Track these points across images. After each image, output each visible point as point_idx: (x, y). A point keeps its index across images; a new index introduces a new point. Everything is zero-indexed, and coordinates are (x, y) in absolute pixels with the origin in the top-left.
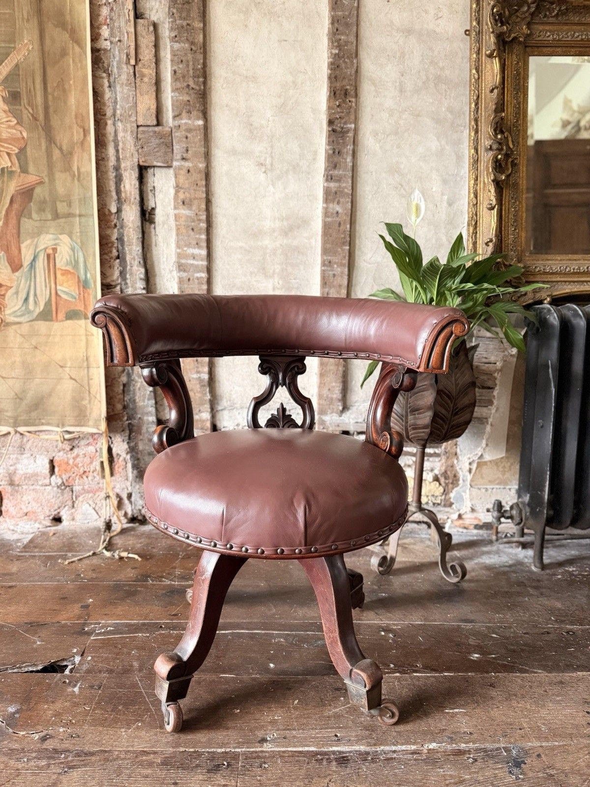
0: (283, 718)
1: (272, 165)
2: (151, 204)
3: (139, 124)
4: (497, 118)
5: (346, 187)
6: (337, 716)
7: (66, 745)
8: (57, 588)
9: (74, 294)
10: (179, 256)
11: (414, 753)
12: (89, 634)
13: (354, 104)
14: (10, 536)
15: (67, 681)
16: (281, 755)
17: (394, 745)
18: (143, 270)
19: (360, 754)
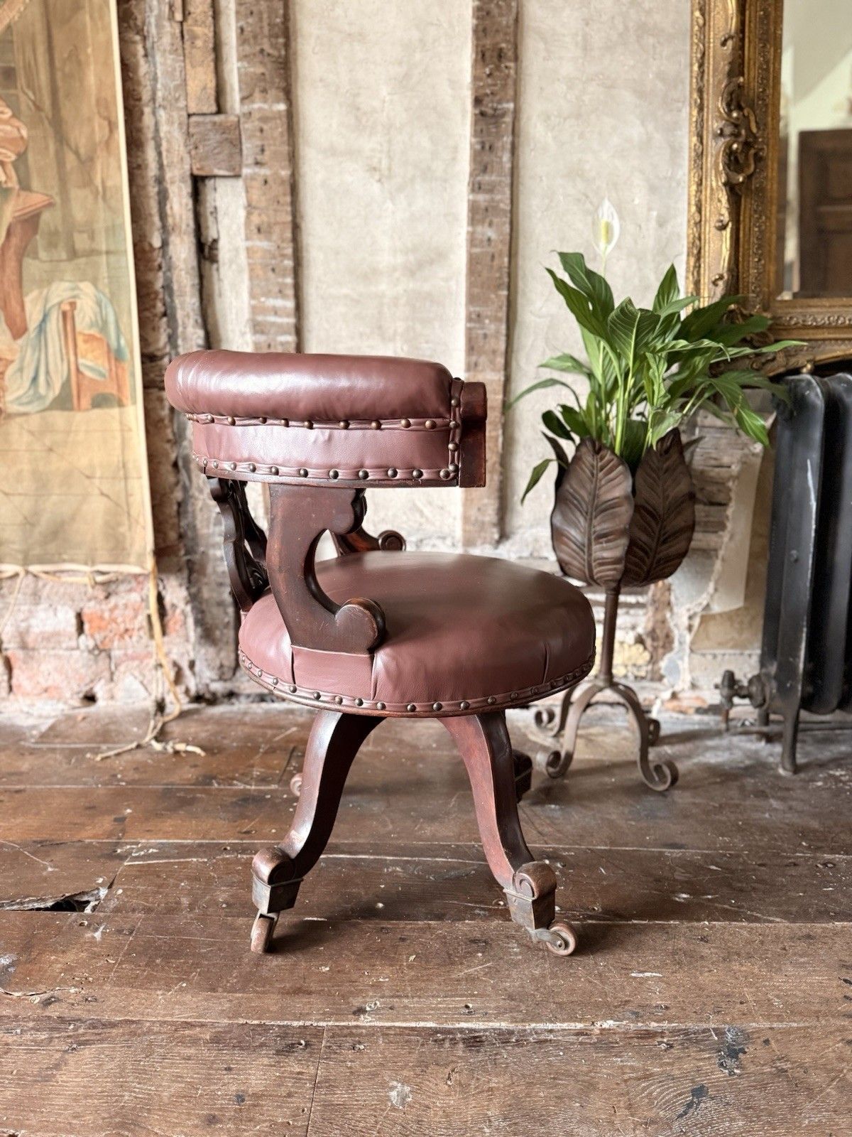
0: (392, 980)
1: (390, 169)
2: (211, 233)
3: (191, 111)
4: (732, 85)
5: (501, 201)
6: (471, 979)
7: (78, 1012)
8: (84, 794)
9: (104, 371)
10: (254, 310)
11: (579, 1033)
12: (122, 858)
13: (512, 72)
14: (23, 722)
15: (86, 923)
16: (385, 1032)
17: (552, 1022)
18: (201, 333)
19: (499, 1035)
